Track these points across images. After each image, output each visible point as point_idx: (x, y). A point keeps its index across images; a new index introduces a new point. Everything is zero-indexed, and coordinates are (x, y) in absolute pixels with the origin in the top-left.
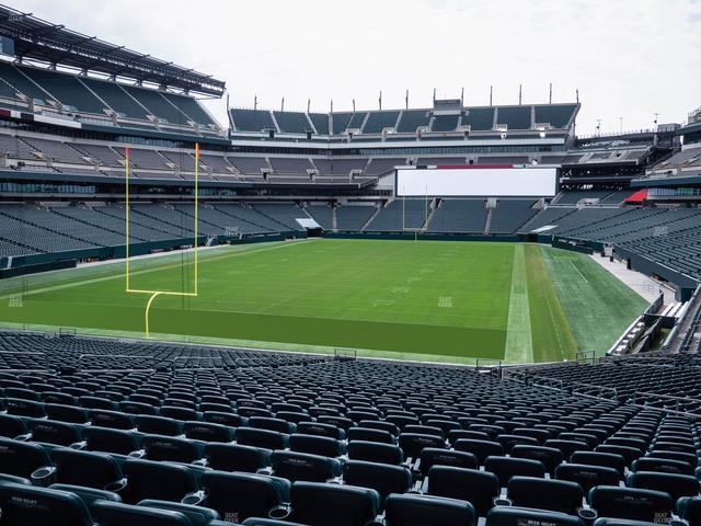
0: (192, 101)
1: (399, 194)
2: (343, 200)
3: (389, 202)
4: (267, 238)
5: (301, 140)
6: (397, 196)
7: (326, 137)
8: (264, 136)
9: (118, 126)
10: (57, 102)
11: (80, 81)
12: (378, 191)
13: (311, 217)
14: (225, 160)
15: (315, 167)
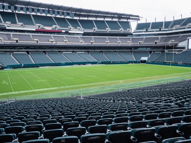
0: (128, 22)
1: (189, 48)
2: (166, 51)
3: (183, 51)
4: (121, 63)
5: (156, 31)
6: (188, 49)
7: (167, 29)
8: (144, 31)
9: (95, 32)
10: (81, 27)
11: (93, 21)
12: (179, 47)
13: (149, 57)
14: (131, 39)
15: (159, 40)
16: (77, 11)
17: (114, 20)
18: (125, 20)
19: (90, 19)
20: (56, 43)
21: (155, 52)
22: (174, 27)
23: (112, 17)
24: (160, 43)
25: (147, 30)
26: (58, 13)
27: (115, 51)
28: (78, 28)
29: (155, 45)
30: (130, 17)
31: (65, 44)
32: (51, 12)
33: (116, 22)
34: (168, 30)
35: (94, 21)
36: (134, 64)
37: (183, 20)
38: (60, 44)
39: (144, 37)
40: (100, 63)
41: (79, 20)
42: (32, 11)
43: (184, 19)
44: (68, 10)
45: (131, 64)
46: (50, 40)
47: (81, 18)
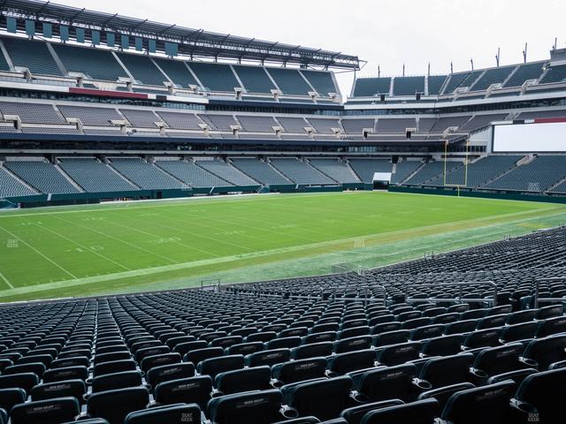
0: (329, 75)
1: (495, 150)
2: (437, 156)
3: (482, 157)
4: (323, 189)
5: (408, 102)
6: (492, 152)
7: (435, 98)
8: (376, 99)
9: (240, 100)
10: (199, 85)
11: (232, 68)
12: (469, 147)
13: (394, 172)
14: (339, 122)
15: (418, 125)
16: (186, 37)
17: (290, 66)
18: (319, 68)
19: (221, 61)
20: (135, 131)
21: (408, 159)
22: (455, 91)
23: (286, 59)
24: (420, 135)
25: (383, 97)
26: (132, 41)
27: (299, 156)
28: (192, 86)
29: (408, 140)
30: (335, 60)
31: (159, 135)
32: (111, 37)
33: (295, 71)
34: (440, 101)
35: (234, 66)
36: (356, 192)
37: (476, 74)
38: (147, 135)
39: (377, 117)
40: (266, 191)
41: (192, 64)
42: (53, 31)
43: (480, 72)
44: (161, 33)
45: (348, 191)
46: (114, 122)
47: (197, 59)
